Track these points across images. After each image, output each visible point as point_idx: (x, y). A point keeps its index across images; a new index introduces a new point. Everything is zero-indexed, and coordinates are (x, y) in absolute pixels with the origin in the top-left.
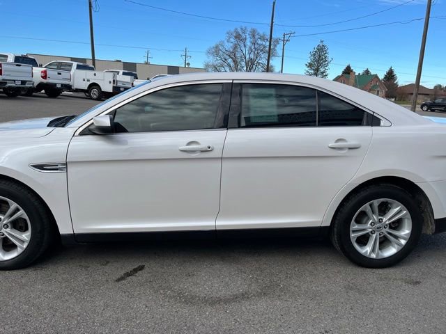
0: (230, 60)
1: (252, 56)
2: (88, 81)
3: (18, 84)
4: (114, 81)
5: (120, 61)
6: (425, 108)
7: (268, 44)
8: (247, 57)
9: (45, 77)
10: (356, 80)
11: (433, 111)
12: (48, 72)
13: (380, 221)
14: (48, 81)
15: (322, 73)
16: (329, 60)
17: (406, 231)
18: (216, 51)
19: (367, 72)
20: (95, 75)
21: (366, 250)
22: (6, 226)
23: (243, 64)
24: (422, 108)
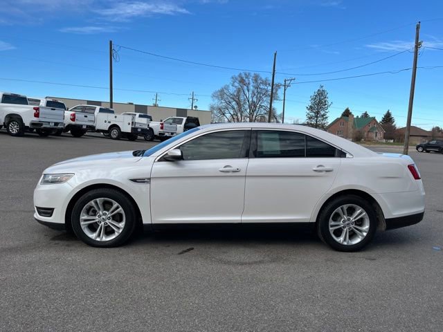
0: (234, 103)
1: (255, 100)
2: (109, 122)
3: (52, 125)
4: (133, 123)
5: (132, 104)
6: (420, 149)
7: (270, 88)
8: (250, 100)
9: (73, 119)
10: (354, 122)
11: (428, 152)
12: (77, 115)
13: (349, 219)
14: (77, 122)
15: (323, 116)
16: (330, 103)
17: (366, 227)
18: (221, 94)
19: (366, 115)
20: (116, 117)
21: (341, 240)
22: (109, 218)
23: (247, 106)
24: (417, 149)
